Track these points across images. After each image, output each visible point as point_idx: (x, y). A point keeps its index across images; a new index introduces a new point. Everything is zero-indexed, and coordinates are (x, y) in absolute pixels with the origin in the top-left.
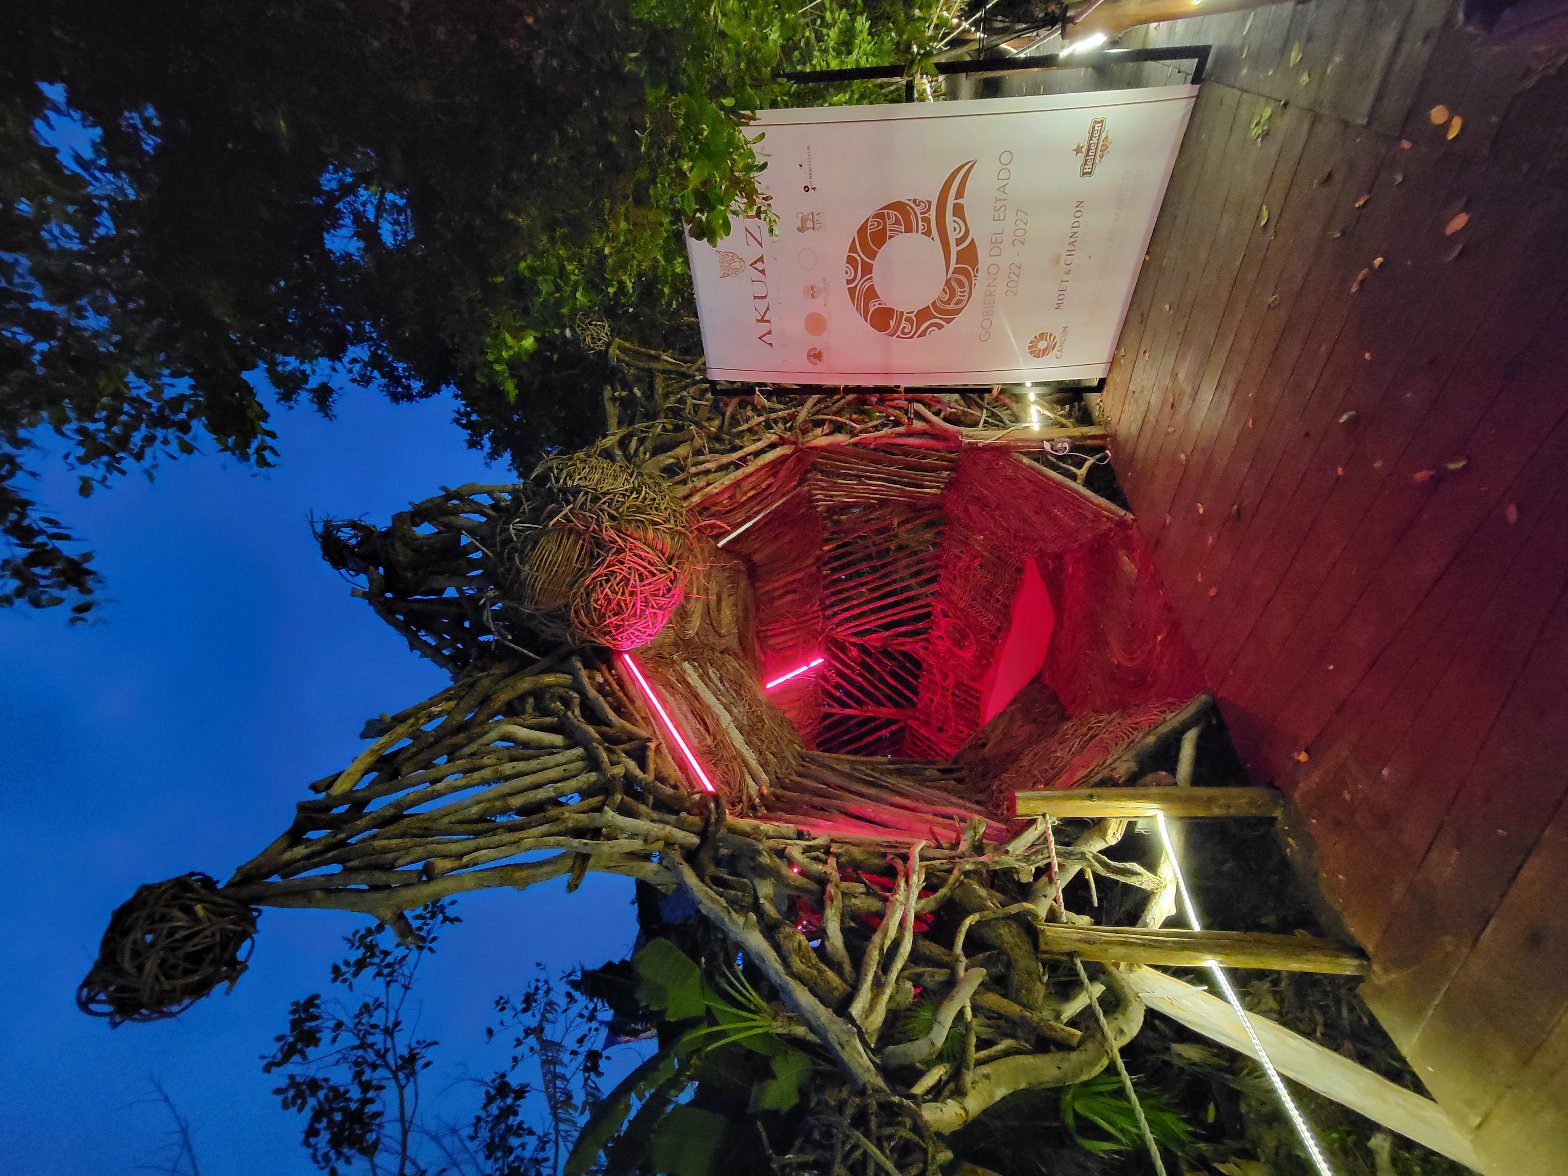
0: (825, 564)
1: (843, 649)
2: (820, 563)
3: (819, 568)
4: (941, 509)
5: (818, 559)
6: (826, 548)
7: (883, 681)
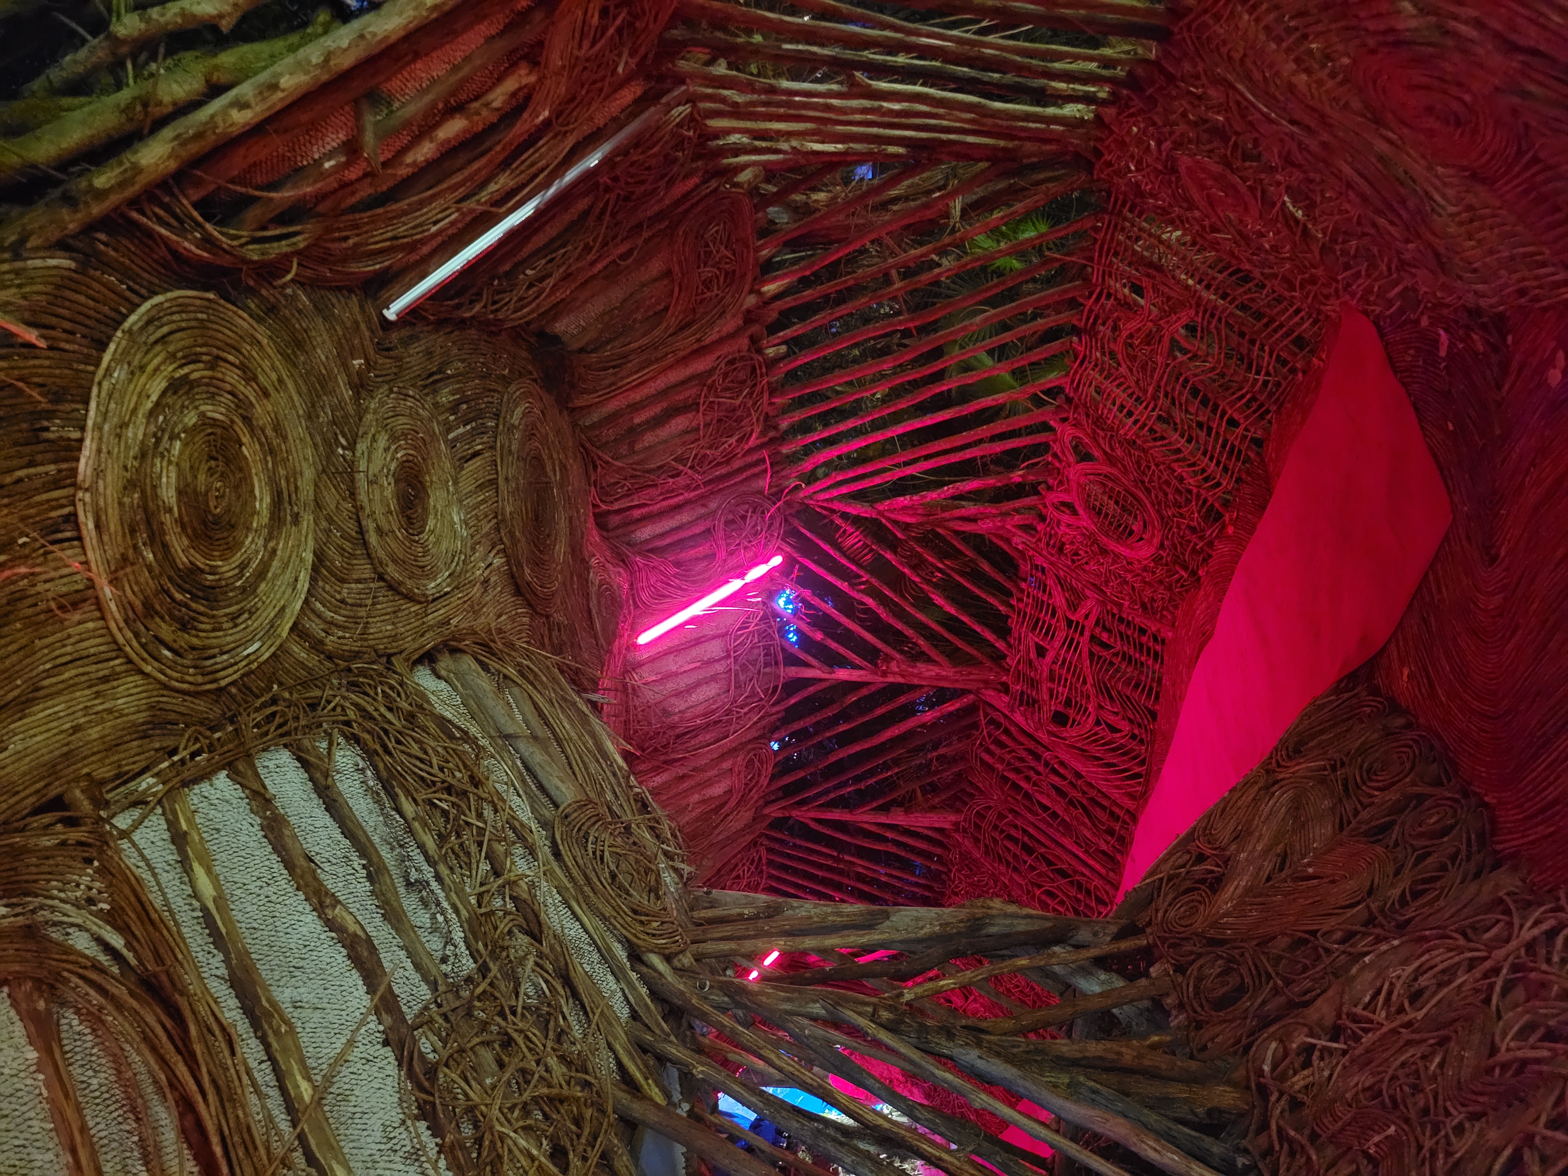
0: (773, 329)
1: (829, 533)
2: (755, 329)
3: (754, 340)
4: (1089, 167)
5: (749, 317)
6: (770, 288)
7: (924, 603)
